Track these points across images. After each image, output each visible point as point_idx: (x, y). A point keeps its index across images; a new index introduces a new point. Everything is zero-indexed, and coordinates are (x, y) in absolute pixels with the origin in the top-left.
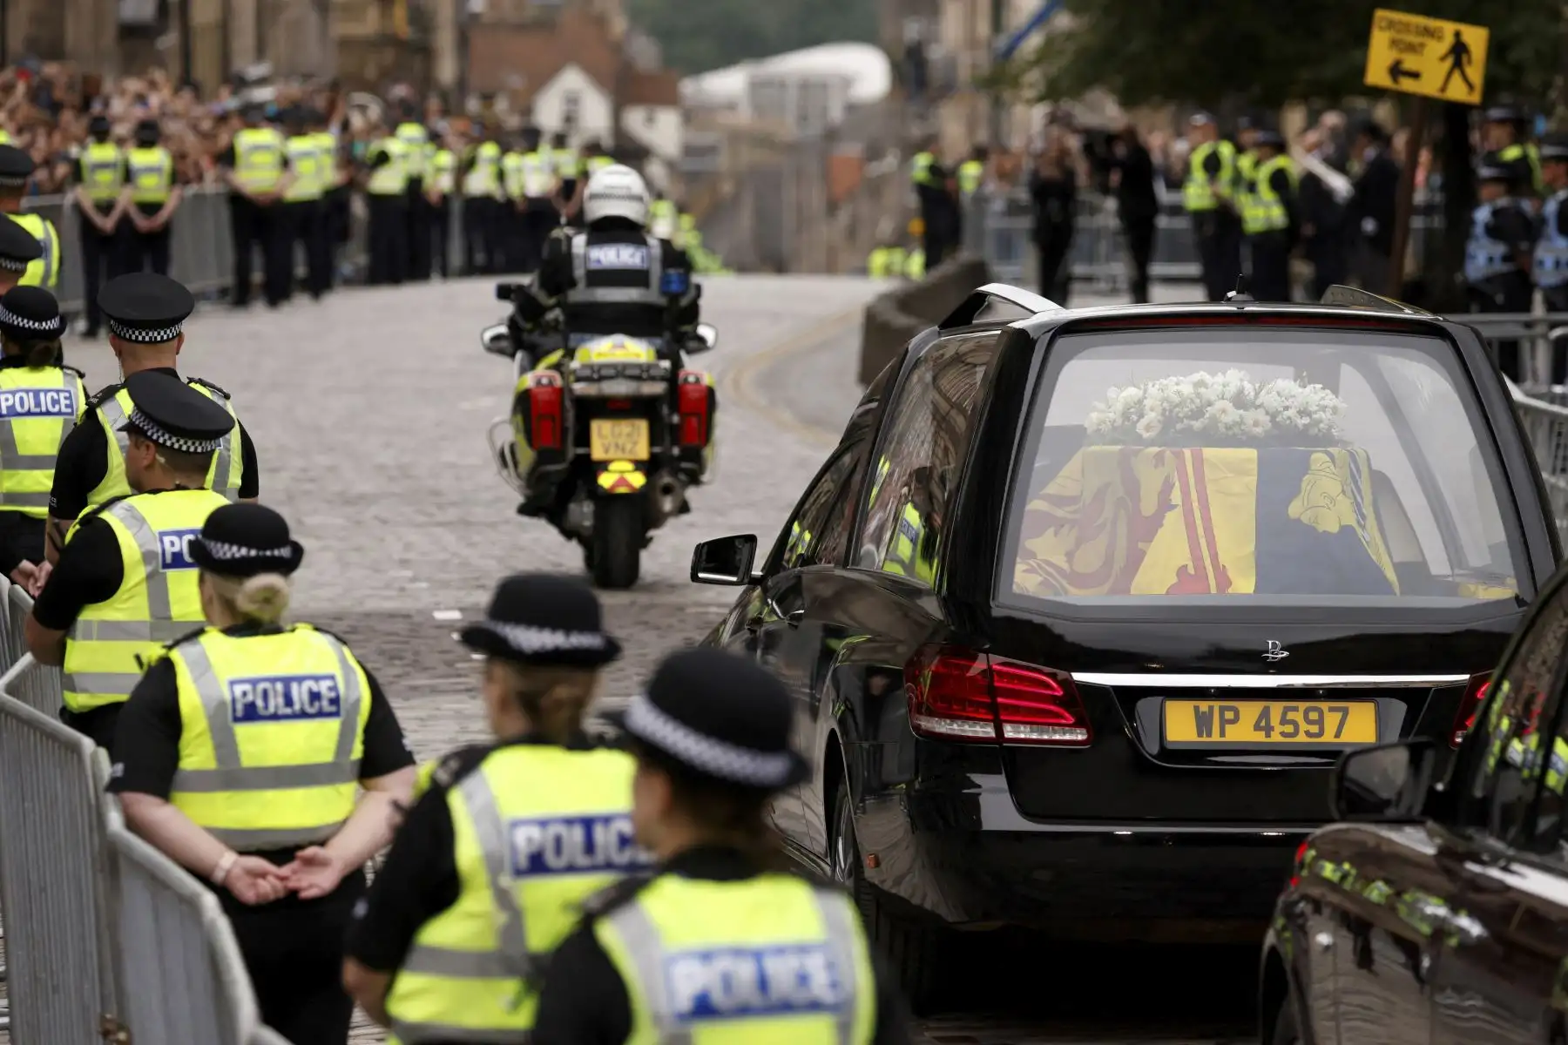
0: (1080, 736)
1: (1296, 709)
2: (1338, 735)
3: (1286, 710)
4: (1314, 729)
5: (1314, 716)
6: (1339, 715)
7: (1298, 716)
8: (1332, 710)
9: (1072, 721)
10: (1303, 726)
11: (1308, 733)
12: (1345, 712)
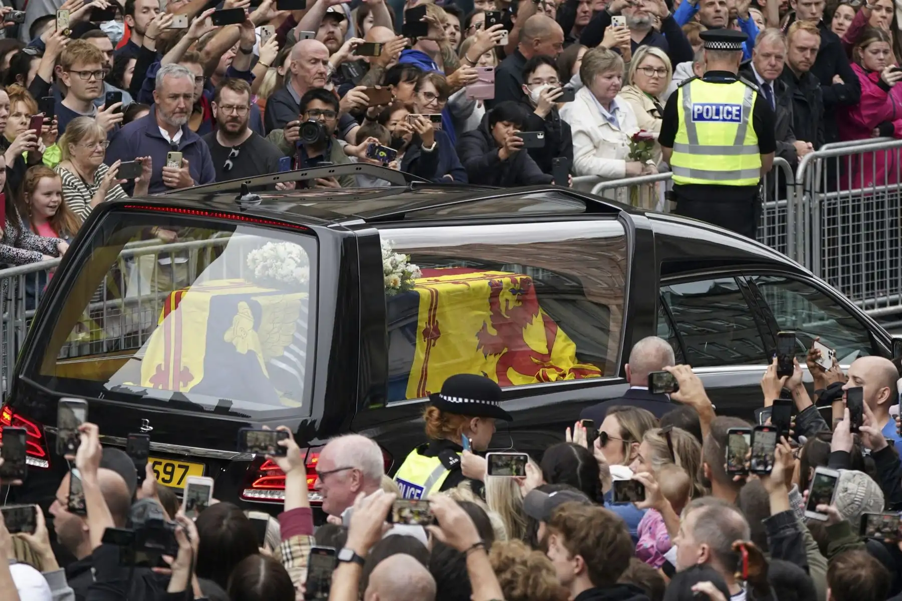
0: (44, 464)
1: (160, 463)
2: (179, 483)
3: (155, 463)
4: (167, 477)
5: (169, 469)
6: (183, 470)
7: (160, 468)
8: (180, 466)
9: (43, 454)
10: (162, 475)
11: (163, 480)
12: (187, 468)
